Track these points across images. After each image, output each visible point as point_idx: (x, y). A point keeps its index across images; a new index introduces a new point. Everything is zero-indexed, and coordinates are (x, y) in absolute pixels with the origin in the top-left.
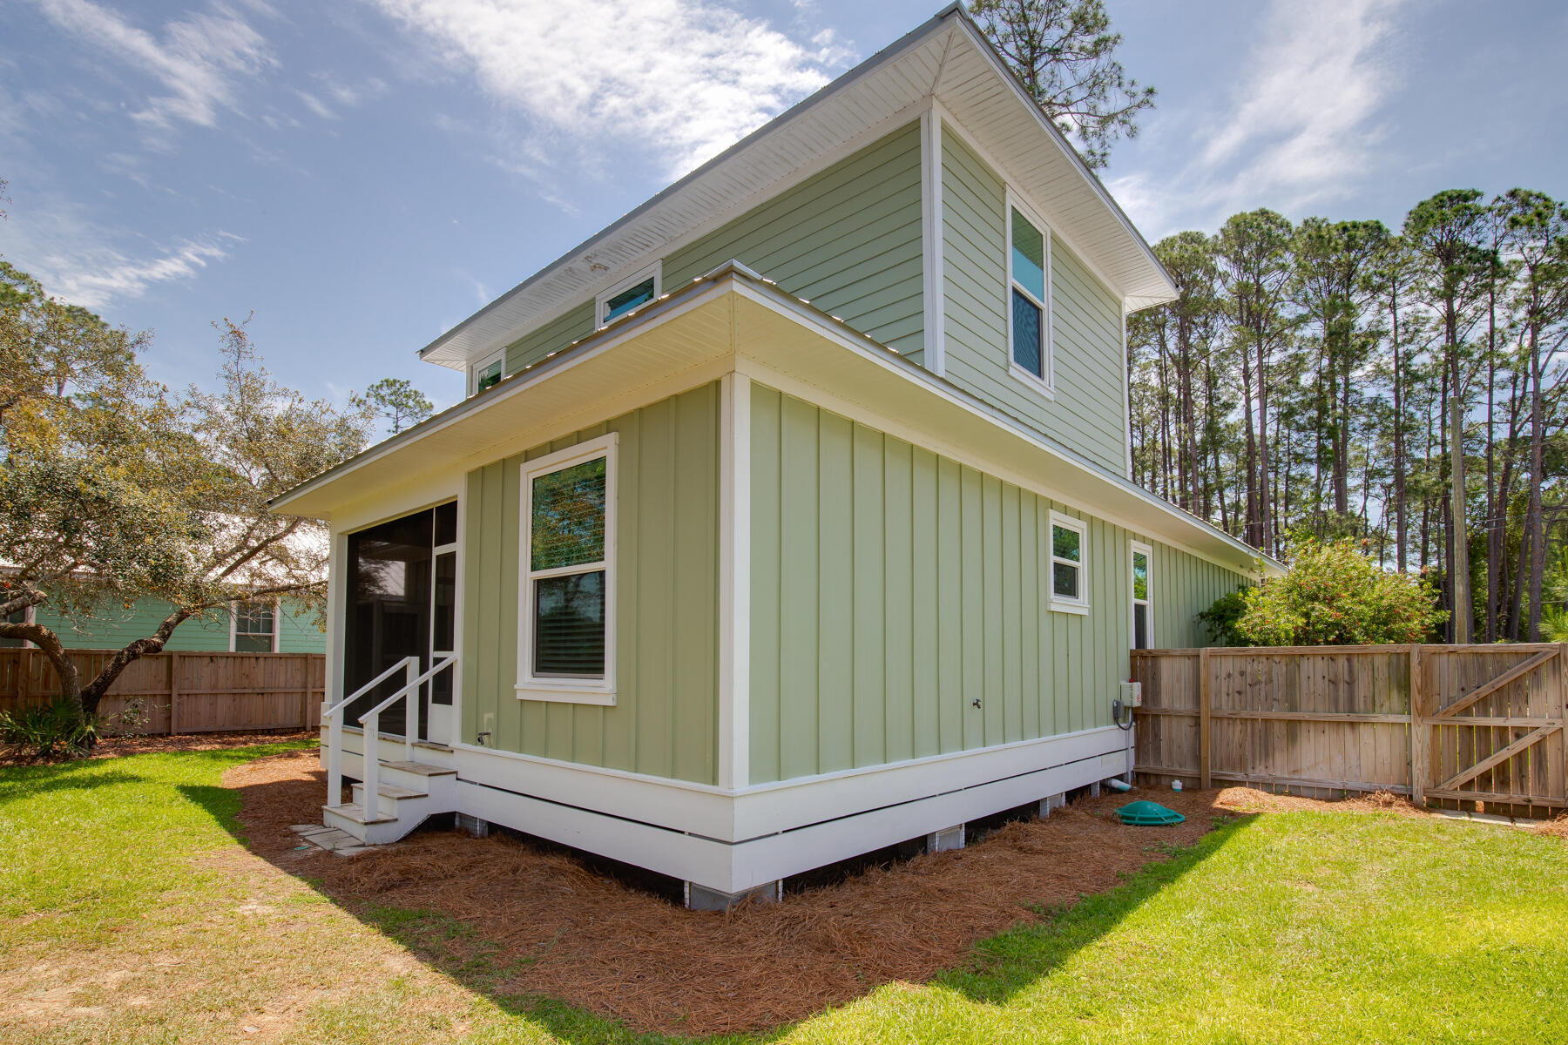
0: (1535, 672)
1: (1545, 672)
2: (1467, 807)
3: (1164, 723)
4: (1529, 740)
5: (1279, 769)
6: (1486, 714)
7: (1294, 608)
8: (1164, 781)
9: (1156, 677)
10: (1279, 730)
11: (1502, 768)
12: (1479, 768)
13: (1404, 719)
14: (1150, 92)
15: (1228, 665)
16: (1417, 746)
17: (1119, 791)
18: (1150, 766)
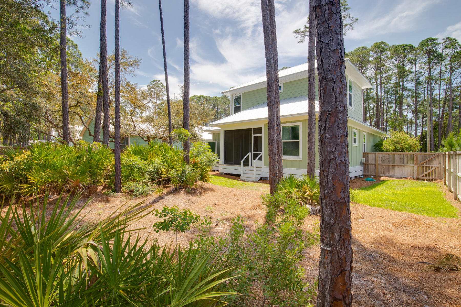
0: (435, 157)
1: (436, 158)
2: (423, 180)
3: (369, 166)
4: (434, 168)
5: (391, 173)
6: (426, 164)
7: (392, 145)
8: (369, 176)
9: (368, 157)
10: (391, 167)
11: (429, 173)
12: (425, 173)
13: (413, 165)
14: (357, 19)
15: (381, 155)
16: (415, 170)
17: (361, 178)
18: (366, 173)
